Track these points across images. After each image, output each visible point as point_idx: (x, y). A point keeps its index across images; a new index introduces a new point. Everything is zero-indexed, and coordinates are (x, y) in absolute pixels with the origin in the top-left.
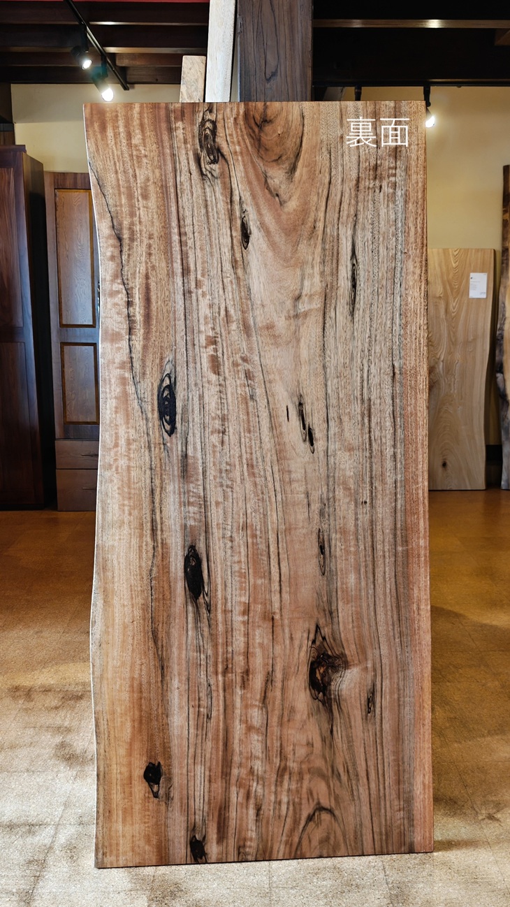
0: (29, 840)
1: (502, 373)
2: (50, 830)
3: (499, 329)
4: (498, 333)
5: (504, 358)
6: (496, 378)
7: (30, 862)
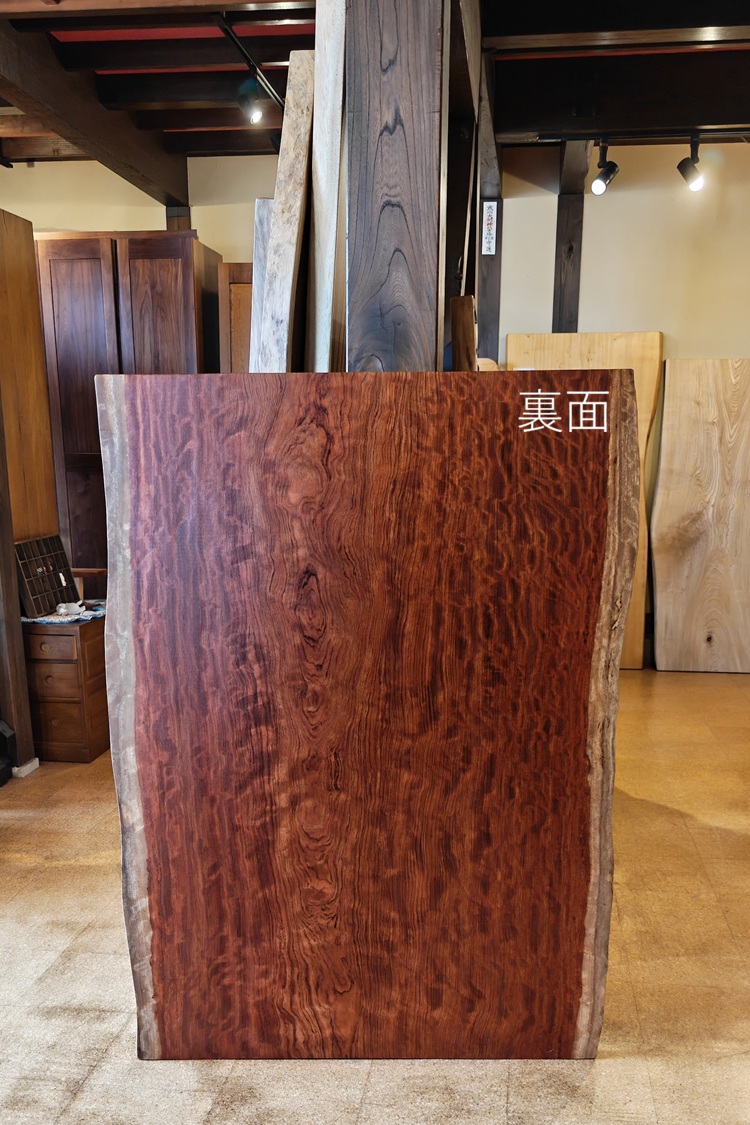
0: (96, 1026)
2: (122, 1018)
7: (89, 1050)
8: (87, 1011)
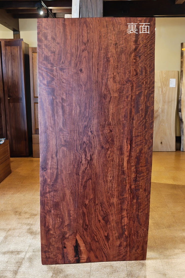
0: (18, 256)
1: (181, 112)
2: (24, 253)
3: (180, 97)
4: (179, 99)
5: (182, 107)
6: (179, 114)
7: (17, 262)
8: (14, 252)
